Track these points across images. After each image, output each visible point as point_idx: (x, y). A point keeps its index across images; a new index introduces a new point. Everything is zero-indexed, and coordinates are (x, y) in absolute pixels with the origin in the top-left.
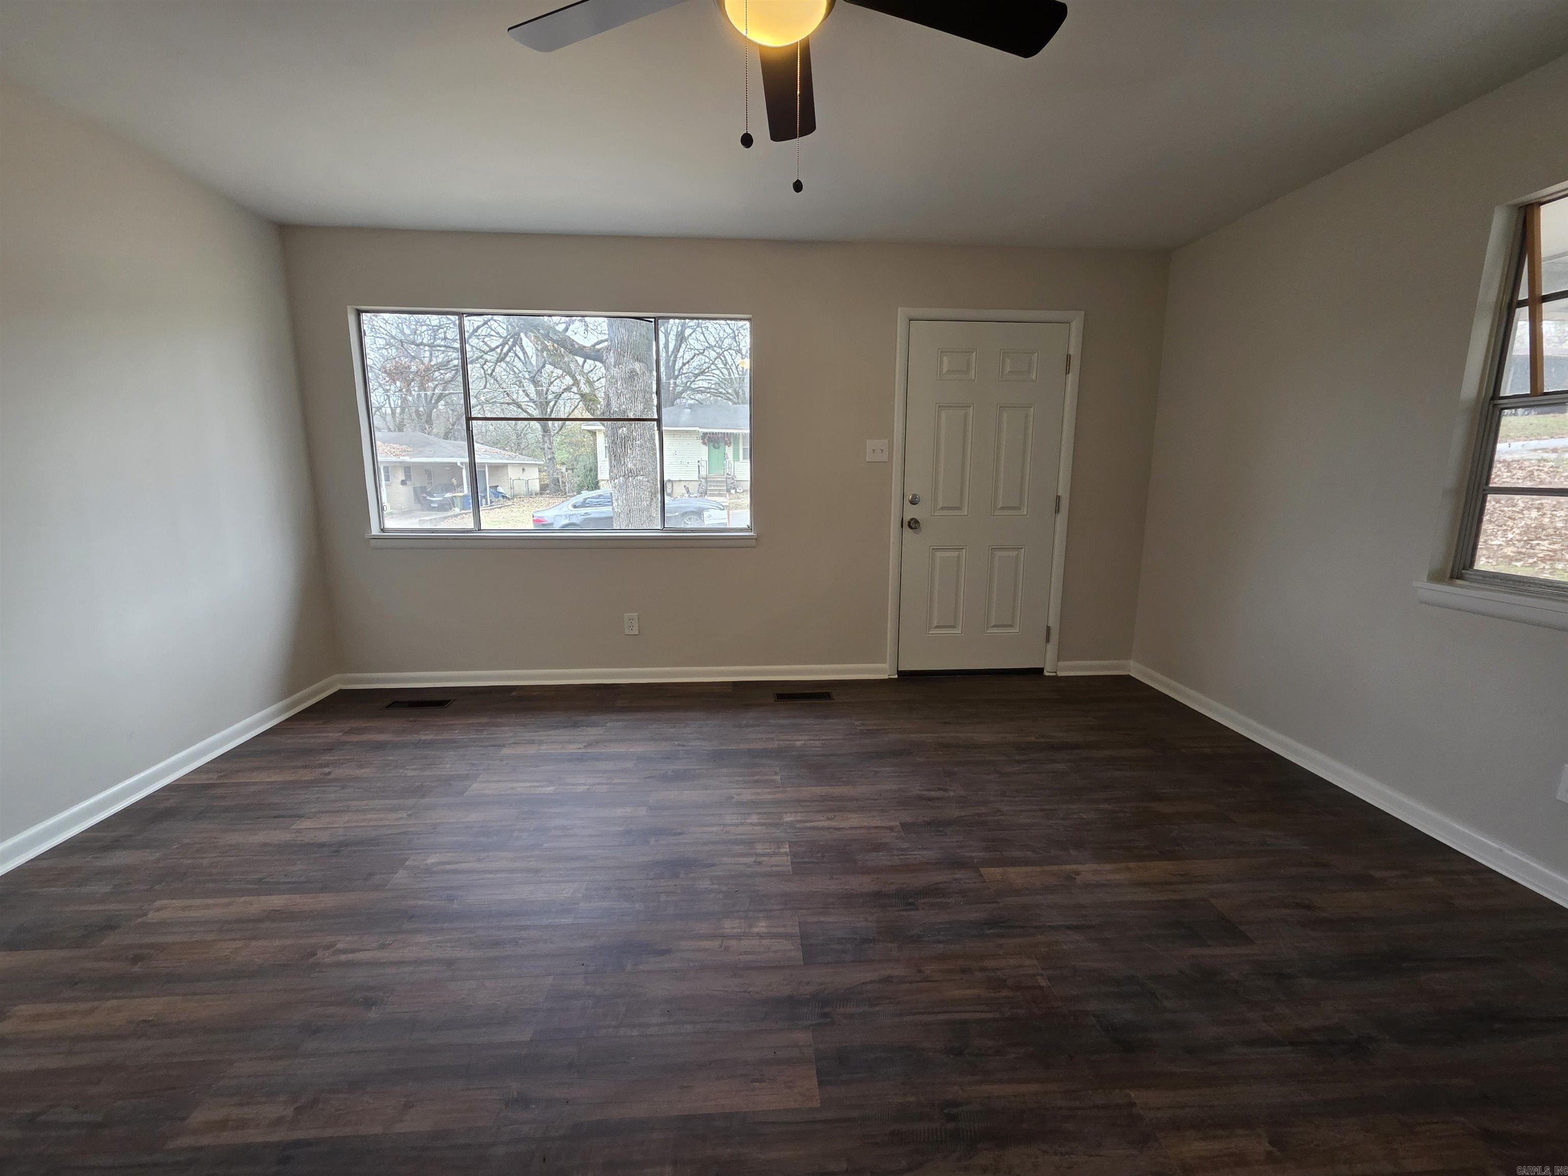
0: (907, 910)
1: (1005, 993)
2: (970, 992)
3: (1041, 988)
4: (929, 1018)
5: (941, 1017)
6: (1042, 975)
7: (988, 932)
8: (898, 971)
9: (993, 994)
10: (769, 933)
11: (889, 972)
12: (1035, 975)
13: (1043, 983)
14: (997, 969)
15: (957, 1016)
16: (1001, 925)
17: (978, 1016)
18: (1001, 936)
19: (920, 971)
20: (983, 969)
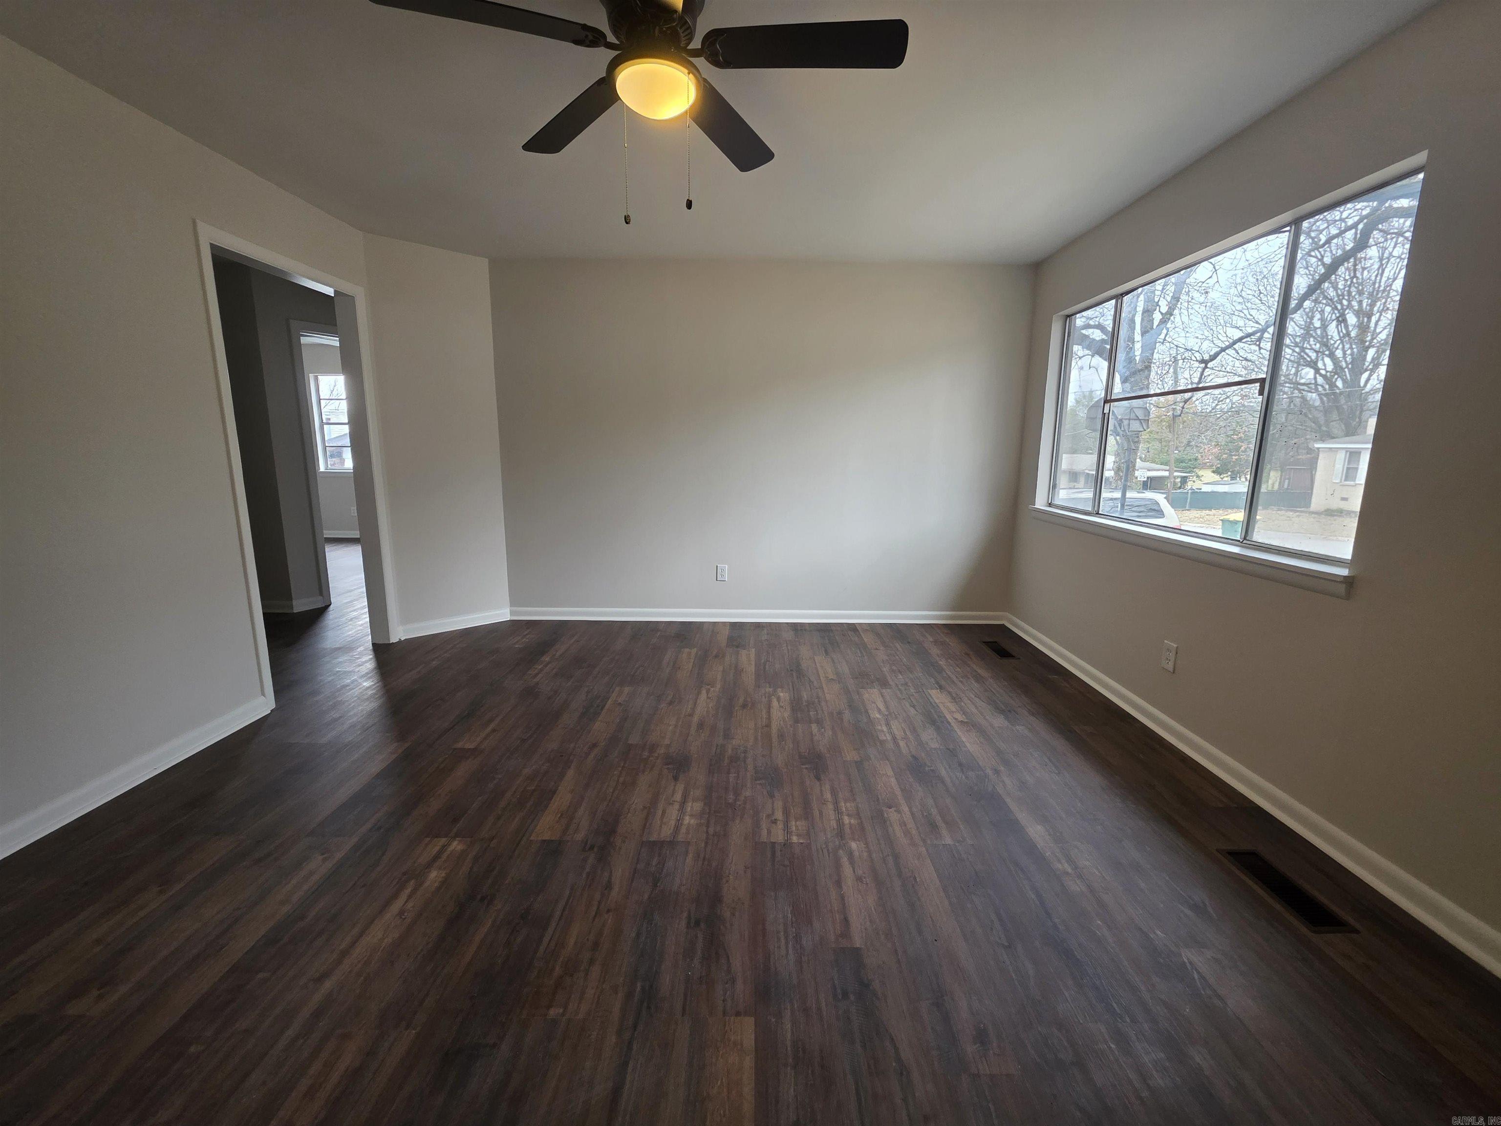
0: (689, 917)
1: (558, 971)
2: (572, 941)
3: (549, 1007)
4: (560, 906)
5: (558, 914)
6: (563, 1014)
7: (639, 985)
8: (615, 893)
9: (561, 959)
10: (682, 824)
11: (616, 889)
12: (565, 1008)
13: (553, 1012)
14: (587, 974)
15: (553, 924)
16: (645, 1004)
17: (546, 940)
18: (629, 995)
19: (608, 911)
20: (592, 962)
